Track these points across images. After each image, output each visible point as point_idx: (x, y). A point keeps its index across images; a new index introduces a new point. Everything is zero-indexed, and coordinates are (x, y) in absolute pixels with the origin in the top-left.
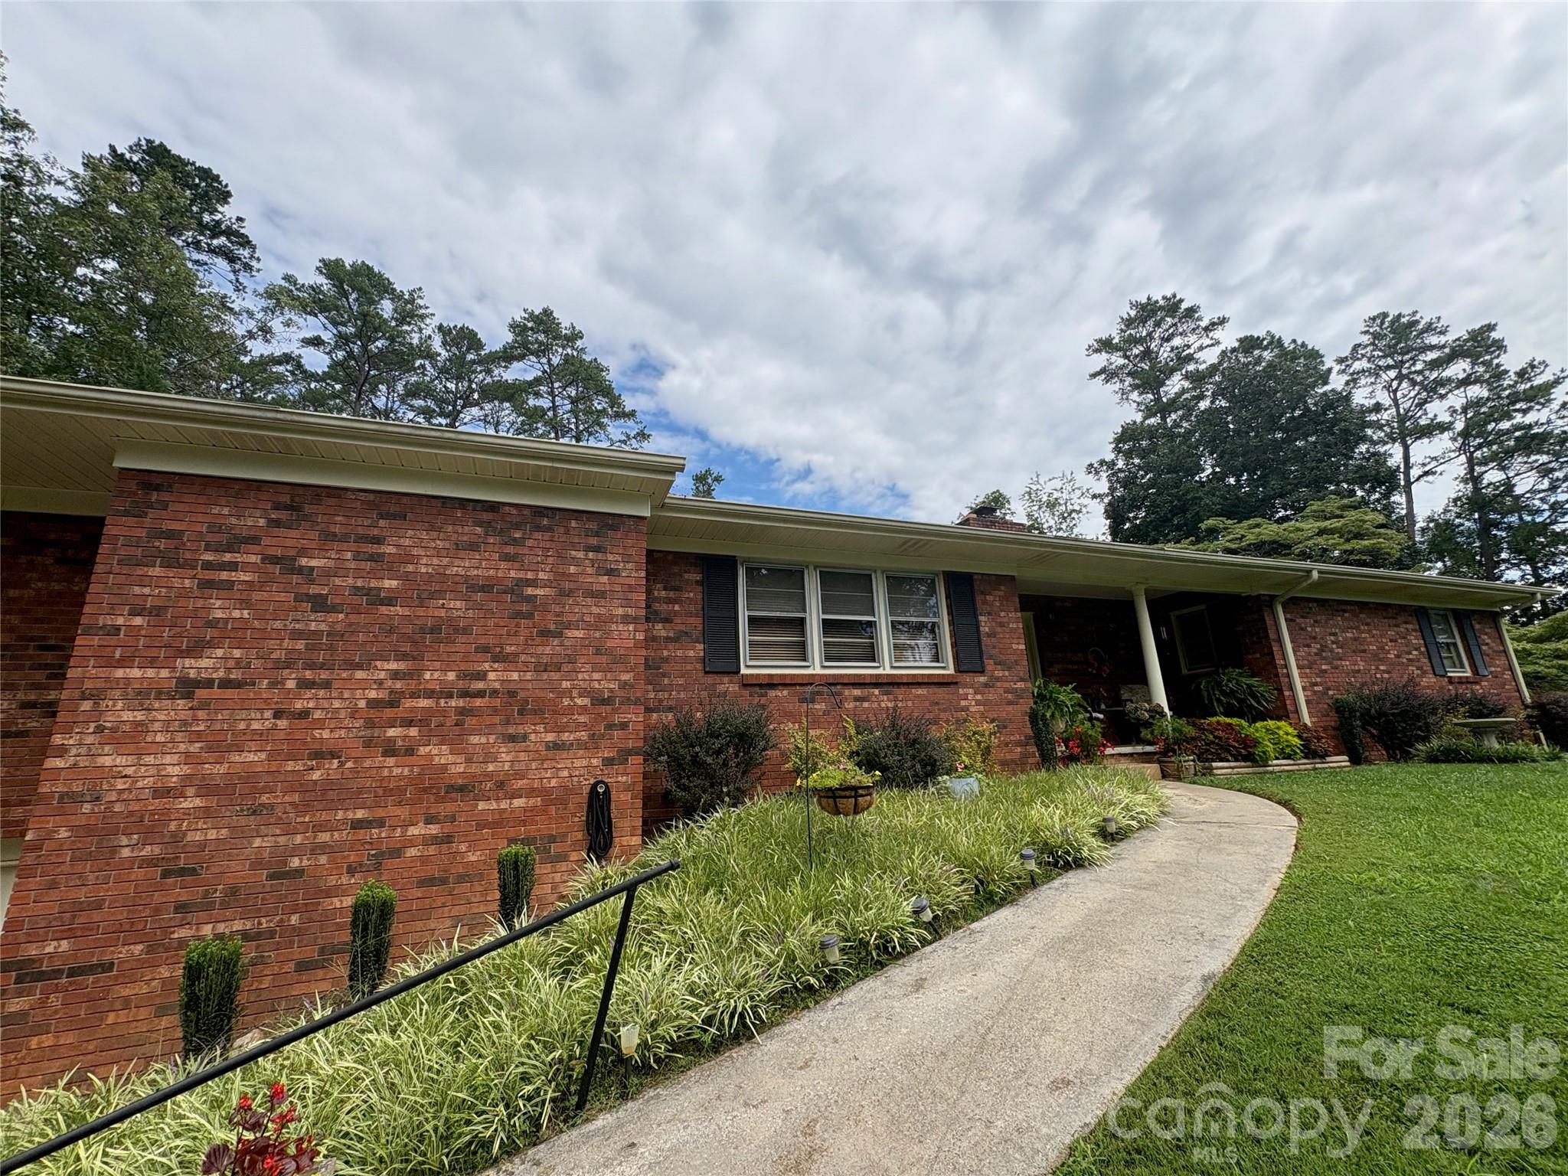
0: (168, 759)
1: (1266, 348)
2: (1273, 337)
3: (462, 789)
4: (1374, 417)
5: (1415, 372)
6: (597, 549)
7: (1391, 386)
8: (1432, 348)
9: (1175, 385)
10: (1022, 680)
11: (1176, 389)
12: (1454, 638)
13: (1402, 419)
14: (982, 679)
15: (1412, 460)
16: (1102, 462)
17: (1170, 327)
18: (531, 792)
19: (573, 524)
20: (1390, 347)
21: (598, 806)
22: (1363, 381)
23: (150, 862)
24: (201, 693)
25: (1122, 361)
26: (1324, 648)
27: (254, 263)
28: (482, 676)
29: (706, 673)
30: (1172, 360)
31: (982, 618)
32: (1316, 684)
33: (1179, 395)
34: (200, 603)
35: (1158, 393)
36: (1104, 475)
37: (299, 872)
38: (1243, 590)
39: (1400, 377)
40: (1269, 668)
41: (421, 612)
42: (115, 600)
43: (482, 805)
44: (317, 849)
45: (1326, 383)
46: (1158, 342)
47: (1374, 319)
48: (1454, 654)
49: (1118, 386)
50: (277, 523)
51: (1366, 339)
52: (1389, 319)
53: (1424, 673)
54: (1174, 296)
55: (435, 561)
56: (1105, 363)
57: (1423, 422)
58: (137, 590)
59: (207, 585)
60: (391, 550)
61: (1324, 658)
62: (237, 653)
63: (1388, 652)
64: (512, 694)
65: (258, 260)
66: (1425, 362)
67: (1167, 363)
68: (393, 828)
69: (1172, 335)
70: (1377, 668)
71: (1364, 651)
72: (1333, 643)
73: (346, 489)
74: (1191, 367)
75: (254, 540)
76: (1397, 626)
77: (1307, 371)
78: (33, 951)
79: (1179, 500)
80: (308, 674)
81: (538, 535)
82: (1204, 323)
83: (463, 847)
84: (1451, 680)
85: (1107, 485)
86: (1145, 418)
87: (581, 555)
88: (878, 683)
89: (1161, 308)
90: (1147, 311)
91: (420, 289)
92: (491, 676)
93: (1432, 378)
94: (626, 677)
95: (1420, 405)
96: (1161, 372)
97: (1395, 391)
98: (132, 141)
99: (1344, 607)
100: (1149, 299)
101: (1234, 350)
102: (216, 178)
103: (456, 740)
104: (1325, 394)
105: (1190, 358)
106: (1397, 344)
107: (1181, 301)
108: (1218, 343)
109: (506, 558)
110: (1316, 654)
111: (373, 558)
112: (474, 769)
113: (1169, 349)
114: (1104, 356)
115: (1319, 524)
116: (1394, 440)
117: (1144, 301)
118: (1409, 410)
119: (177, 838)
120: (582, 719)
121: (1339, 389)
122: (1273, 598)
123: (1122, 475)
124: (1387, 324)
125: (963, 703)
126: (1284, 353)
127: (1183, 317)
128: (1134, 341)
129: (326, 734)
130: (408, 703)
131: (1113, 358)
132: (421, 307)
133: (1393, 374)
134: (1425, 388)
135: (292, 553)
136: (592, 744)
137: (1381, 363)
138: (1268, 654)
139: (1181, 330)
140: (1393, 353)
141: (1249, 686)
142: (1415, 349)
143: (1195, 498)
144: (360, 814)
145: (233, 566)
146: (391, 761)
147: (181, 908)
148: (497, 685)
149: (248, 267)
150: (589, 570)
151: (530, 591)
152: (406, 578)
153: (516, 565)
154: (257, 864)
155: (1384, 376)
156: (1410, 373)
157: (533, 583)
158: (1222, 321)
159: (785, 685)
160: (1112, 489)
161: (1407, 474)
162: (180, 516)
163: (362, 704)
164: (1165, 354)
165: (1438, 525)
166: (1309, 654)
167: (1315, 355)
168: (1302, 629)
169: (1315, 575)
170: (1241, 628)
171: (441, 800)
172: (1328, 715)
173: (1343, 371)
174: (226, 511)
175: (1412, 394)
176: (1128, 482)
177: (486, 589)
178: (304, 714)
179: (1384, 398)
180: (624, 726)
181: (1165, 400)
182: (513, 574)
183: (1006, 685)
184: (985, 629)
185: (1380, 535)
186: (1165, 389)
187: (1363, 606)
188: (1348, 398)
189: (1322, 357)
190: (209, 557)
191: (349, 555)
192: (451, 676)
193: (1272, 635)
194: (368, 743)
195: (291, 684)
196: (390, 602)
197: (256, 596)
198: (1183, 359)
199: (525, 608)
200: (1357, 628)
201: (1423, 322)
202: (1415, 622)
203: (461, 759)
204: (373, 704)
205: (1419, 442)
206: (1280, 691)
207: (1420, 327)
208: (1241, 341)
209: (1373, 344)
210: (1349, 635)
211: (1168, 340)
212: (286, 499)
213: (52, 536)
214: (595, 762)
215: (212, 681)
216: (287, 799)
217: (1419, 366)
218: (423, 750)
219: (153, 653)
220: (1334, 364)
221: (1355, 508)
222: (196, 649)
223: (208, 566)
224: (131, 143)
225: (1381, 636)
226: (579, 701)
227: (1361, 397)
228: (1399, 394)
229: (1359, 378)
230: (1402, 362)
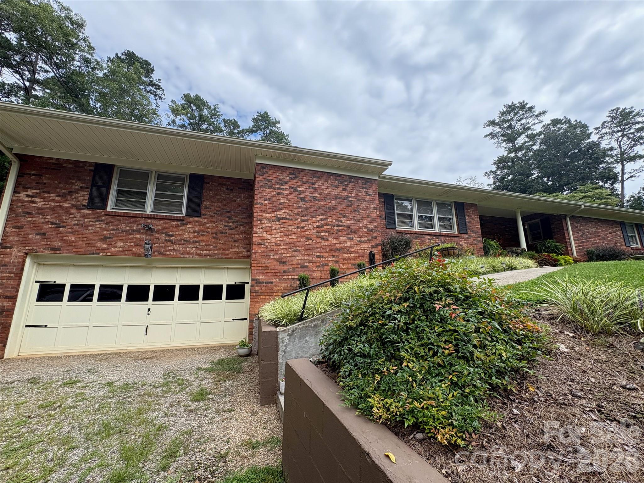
0: (277, 236)
1: (563, 124)
2: (567, 119)
3: (339, 250)
4: (609, 153)
5: (630, 133)
6: (365, 188)
7: (618, 139)
8: (638, 123)
9: (521, 140)
10: (479, 237)
11: (522, 142)
12: (635, 234)
13: (622, 154)
14: (467, 236)
15: (625, 171)
16: (491, 172)
17: (521, 115)
18: (355, 253)
19: (359, 181)
20: (619, 122)
21: (372, 257)
22: (606, 138)
23: (277, 260)
24: (281, 221)
25: (499, 130)
26: (584, 234)
27: (163, 96)
28: (341, 221)
29: (387, 228)
30: (521, 129)
31: (467, 217)
32: (580, 246)
33: (523, 144)
34: (278, 198)
35: (514, 143)
36: (491, 177)
37: (307, 266)
38: (555, 213)
39: (623, 136)
40: (564, 240)
41: (325, 203)
42: (260, 196)
43: (344, 255)
44: (310, 261)
45: (589, 138)
46: (515, 121)
47: (613, 110)
48: (634, 239)
49: (496, 140)
50: (291, 178)
51: (609, 119)
52: (620, 110)
53: (622, 245)
54: (524, 102)
55: (327, 190)
56: (492, 131)
57: (632, 155)
58: (265, 194)
59: (279, 193)
60: (317, 186)
61: (584, 237)
62: (287, 211)
63: (608, 237)
64: (349, 226)
65: (164, 95)
66: (635, 129)
67: (518, 130)
68: (325, 258)
69: (522, 119)
70: (603, 242)
71: (599, 236)
72: (587, 232)
73: (305, 170)
74: (530, 132)
75: (287, 182)
76: (613, 228)
77: (581, 134)
78: (258, 277)
79: (524, 187)
80: (303, 218)
81: (351, 184)
82: (536, 114)
83: (341, 265)
84: (632, 249)
85: (493, 181)
86: (508, 154)
87: (362, 190)
88: (435, 235)
89: (518, 107)
90: (511, 108)
91: (218, 105)
92: (343, 221)
93: (638, 136)
94: (376, 224)
95: (631, 148)
96: (516, 134)
97: (620, 142)
98: (123, 51)
99: (592, 220)
100: (512, 103)
101: (548, 125)
102: (150, 64)
103: (337, 238)
104: (589, 143)
105: (529, 128)
106: (623, 121)
107: (527, 104)
108: (542, 122)
109: (345, 190)
110: (580, 236)
111: (313, 188)
112: (342, 245)
113: (520, 125)
114: (491, 127)
115: (583, 194)
116: (618, 163)
117: (510, 104)
118: (626, 150)
119: (281, 255)
120: (366, 235)
121: (595, 141)
122: (566, 215)
123: (499, 177)
124: (619, 113)
125: (461, 243)
126: (571, 126)
127: (528, 111)
128: (505, 121)
129: (308, 233)
130: (325, 227)
131: (495, 129)
132: (218, 112)
133: (620, 134)
134: (633, 140)
135: (295, 186)
136: (369, 241)
137: (615, 130)
138: (563, 235)
139: (526, 116)
140: (621, 125)
141: (556, 245)
142: (631, 123)
143: (530, 185)
144: (318, 254)
145: (284, 189)
146: (323, 241)
147: (284, 271)
148: (345, 224)
149: (160, 98)
150: (364, 194)
151: (350, 199)
152: (321, 194)
153: (346, 192)
154: (298, 263)
155: (616, 135)
156: (628, 134)
157: (351, 197)
158: (544, 112)
159: (409, 233)
160: (495, 183)
161: (622, 176)
162: (271, 176)
163: (315, 226)
164: (518, 127)
165: (635, 199)
166: (578, 235)
167: (585, 127)
168: (576, 227)
169: (583, 207)
170: (553, 226)
171: (335, 252)
172: (584, 257)
173: (597, 133)
174: (280, 175)
175: (628, 143)
176: (502, 180)
177: (340, 198)
178: (303, 228)
179: (615, 145)
180: (376, 237)
181: (517, 146)
182: (346, 194)
183: (474, 238)
184: (467, 221)
185: (608, 198)
186: (517, 141)
187: (600, 220)
188: (599, 144)
189: (588, 127)
190: (278, 186)
191: (308, 187)
192: (334, 221)
193: (565, 228)
194: (318, 236)
195: (299, 220)
196: (318, 200)
197: (290, 197)
198: (526, 129)
199: (350, 204)
200: (597, 228)
201: (635, 112)
202: (620, 227)
203: (338, 242)
204: (318, 226)
205: (629, 163)
206: (567, 247)
207: (634, 114)
208: (552, 121)
209: (612, 121)
210: (593, 230)
211: (519, 121)
212: (292, 172)
213: (224, 183)
214: (370, 246)
215: (283, 218)
216: (302, 248)
217: (632, 131)
218: (330, 239)
219: (270, 210)
220: (593, 130)
221: (598, 189)
222: (279, 210)
223: (278, 189)
224: (122, 52)
225: (606, 231)
226: (365, 230)
227: (604, 144)
228: (622, 143)
229: (604, 136)
230: (625, 129)
